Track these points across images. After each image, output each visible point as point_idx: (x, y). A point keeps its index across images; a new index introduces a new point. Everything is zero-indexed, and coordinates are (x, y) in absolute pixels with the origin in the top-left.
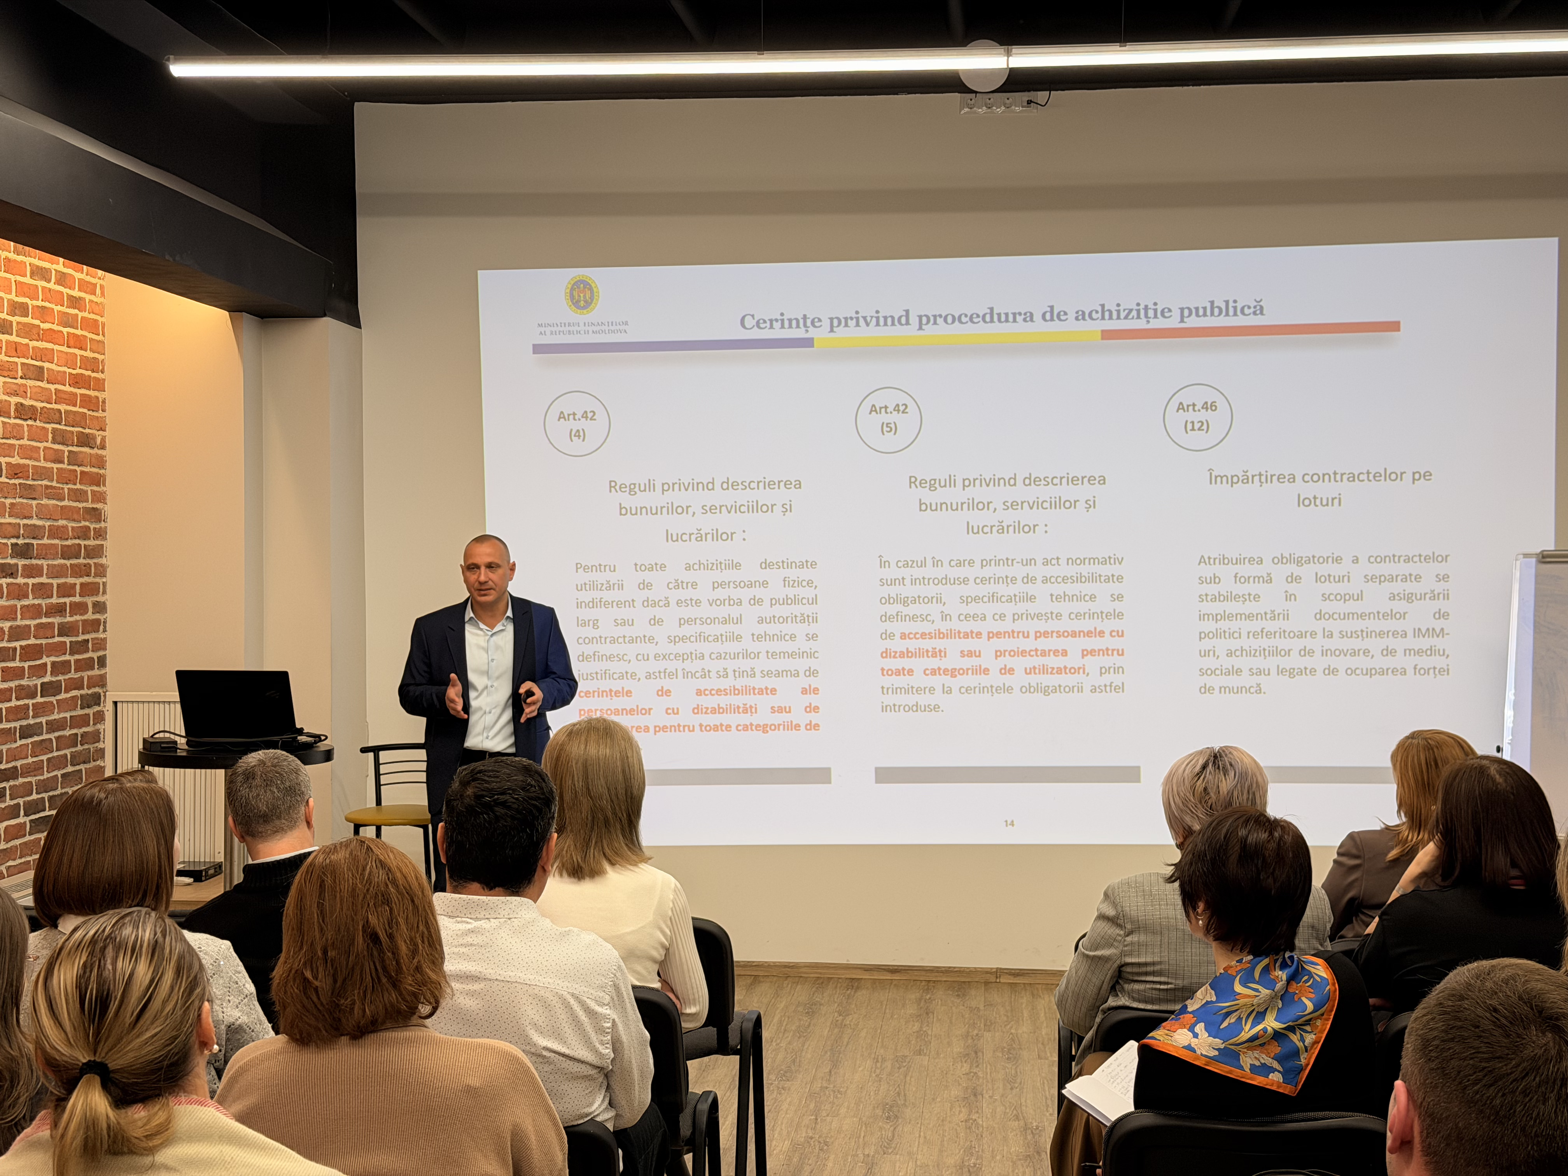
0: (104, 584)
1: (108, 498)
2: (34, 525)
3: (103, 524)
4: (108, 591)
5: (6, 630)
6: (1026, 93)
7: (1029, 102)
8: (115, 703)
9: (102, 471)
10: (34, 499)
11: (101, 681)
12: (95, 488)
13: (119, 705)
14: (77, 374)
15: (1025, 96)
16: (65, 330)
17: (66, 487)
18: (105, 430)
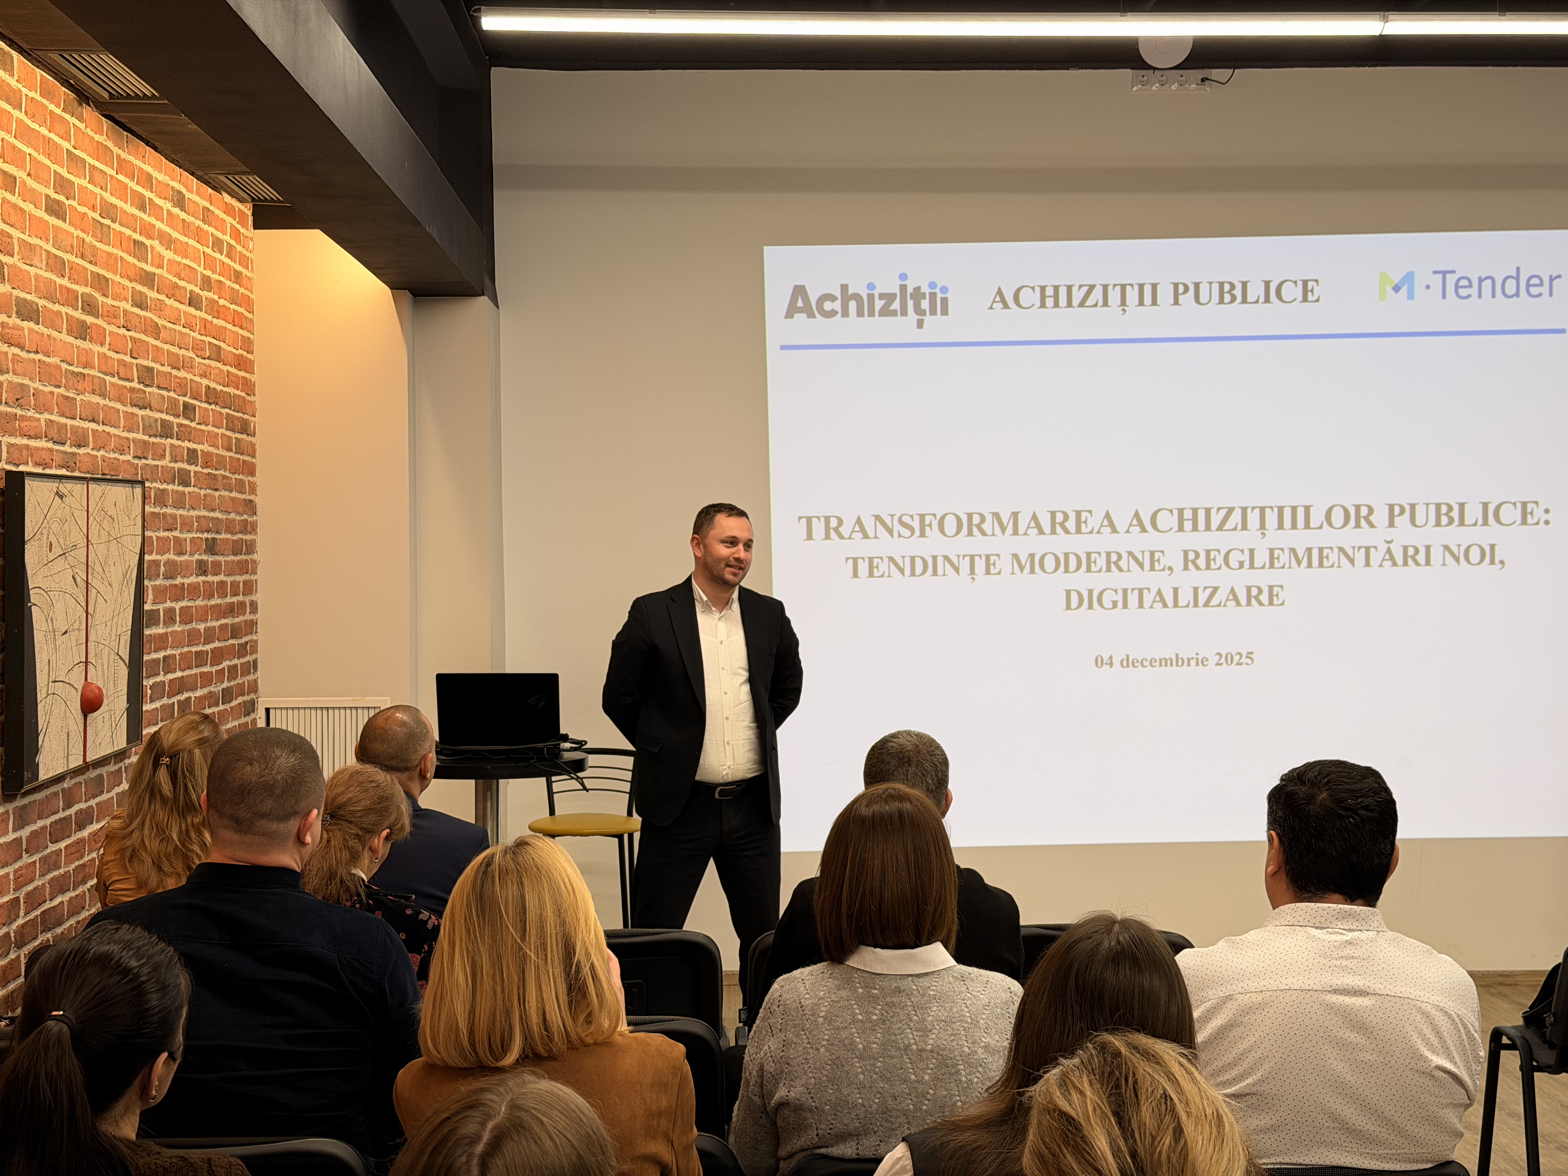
0: (256, 581)
1: (258, 489)
2: (217, 518)
3: (255, 518)
4: (258, 591)
5: (202, 631)
6: (1201, 71)
7: (1203, 80)
8: (268, 710)
9: (253, 460)
10: (216, 490)
11: (254, 688)
12: (250, 478)
13: (272, 712)
14: (239, 355)
15: (1199, 74)
16: (232, 307)
17: (234, 477)
18: (255, 417)
